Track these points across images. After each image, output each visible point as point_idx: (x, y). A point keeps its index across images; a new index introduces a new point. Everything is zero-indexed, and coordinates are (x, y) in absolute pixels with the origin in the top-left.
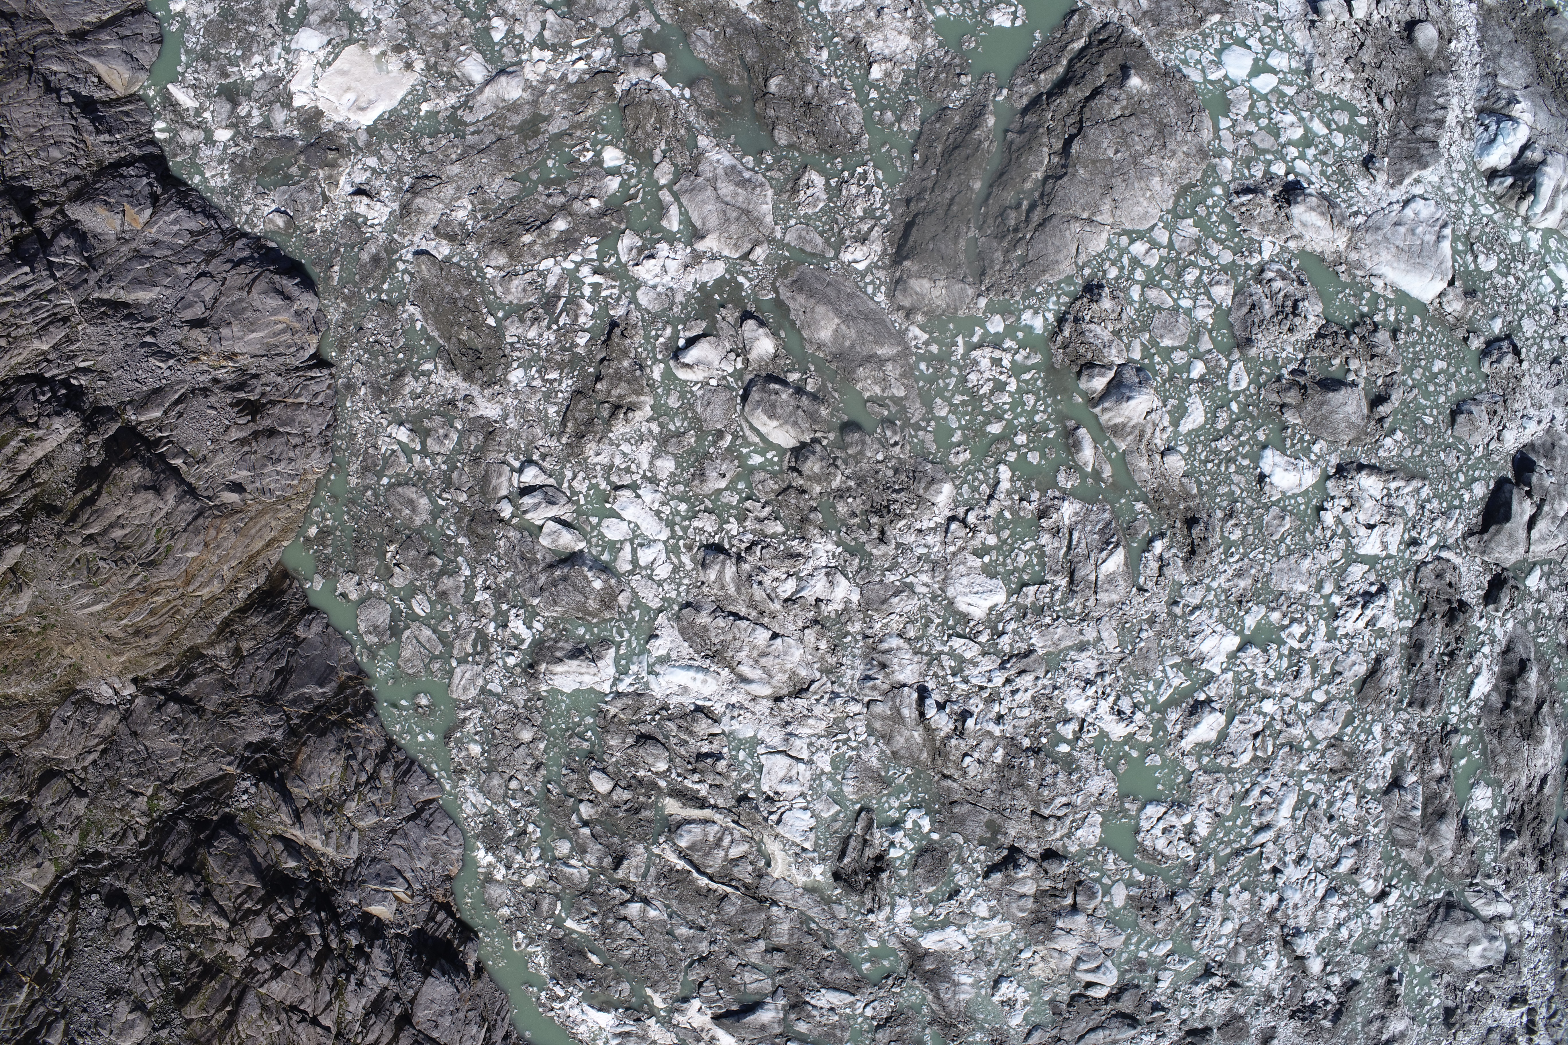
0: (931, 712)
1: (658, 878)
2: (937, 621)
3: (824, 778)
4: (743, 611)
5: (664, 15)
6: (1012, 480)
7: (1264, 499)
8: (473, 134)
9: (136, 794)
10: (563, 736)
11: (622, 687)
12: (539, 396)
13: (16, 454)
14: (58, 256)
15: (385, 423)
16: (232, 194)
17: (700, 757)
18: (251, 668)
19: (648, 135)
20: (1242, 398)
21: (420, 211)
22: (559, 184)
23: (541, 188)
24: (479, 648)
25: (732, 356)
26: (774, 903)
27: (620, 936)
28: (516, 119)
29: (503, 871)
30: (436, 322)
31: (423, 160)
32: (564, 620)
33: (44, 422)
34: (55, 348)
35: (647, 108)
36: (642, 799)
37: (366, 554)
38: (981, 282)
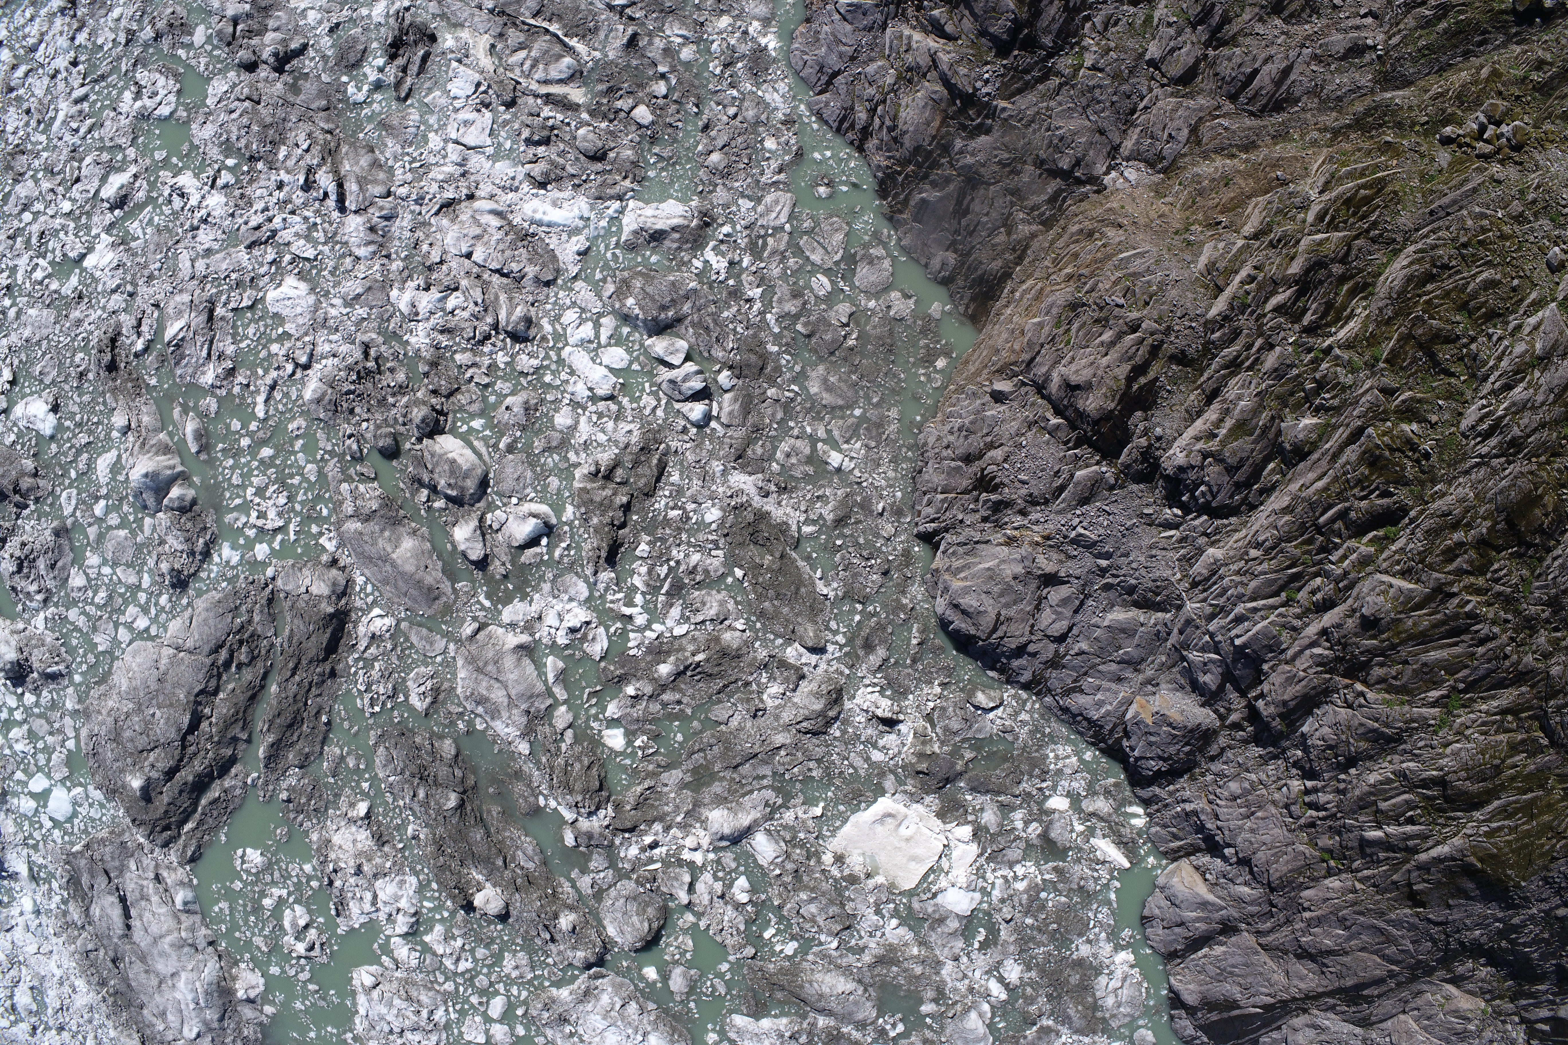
0: (332, 188)
1: (597, 29)
2: (325, 273)
3: (436, 126)
4: (496, 279)
5: (567, 887)
6: (255, 404)
7: (55, 390)
8: (764, 777)
9: (1094, 68)
10: (679, 158)
11: (616, 205)
12: (688, 493)
13: (1221, 420)
14: (1211, 661)
15: (857, 473)
16: (1044, 735)
17: (546, 141)
18: (994, 215)
19: (579, 759)
20: (67, 482)
21: (817, 695)
22: (670, 714)
23: (689, 711)
24: (760, 242)
25: (495, 526)
26: (491, 11)
28: (717, 788)
29: (751, 30)
30: (799, 575)
31: (818, 752)
32: (670, 270)
33: (1196, 460)
34: (1201, 551)
35: (578, 786)
36: (605, 101)
37: (880, 338)
38: (272, 592)
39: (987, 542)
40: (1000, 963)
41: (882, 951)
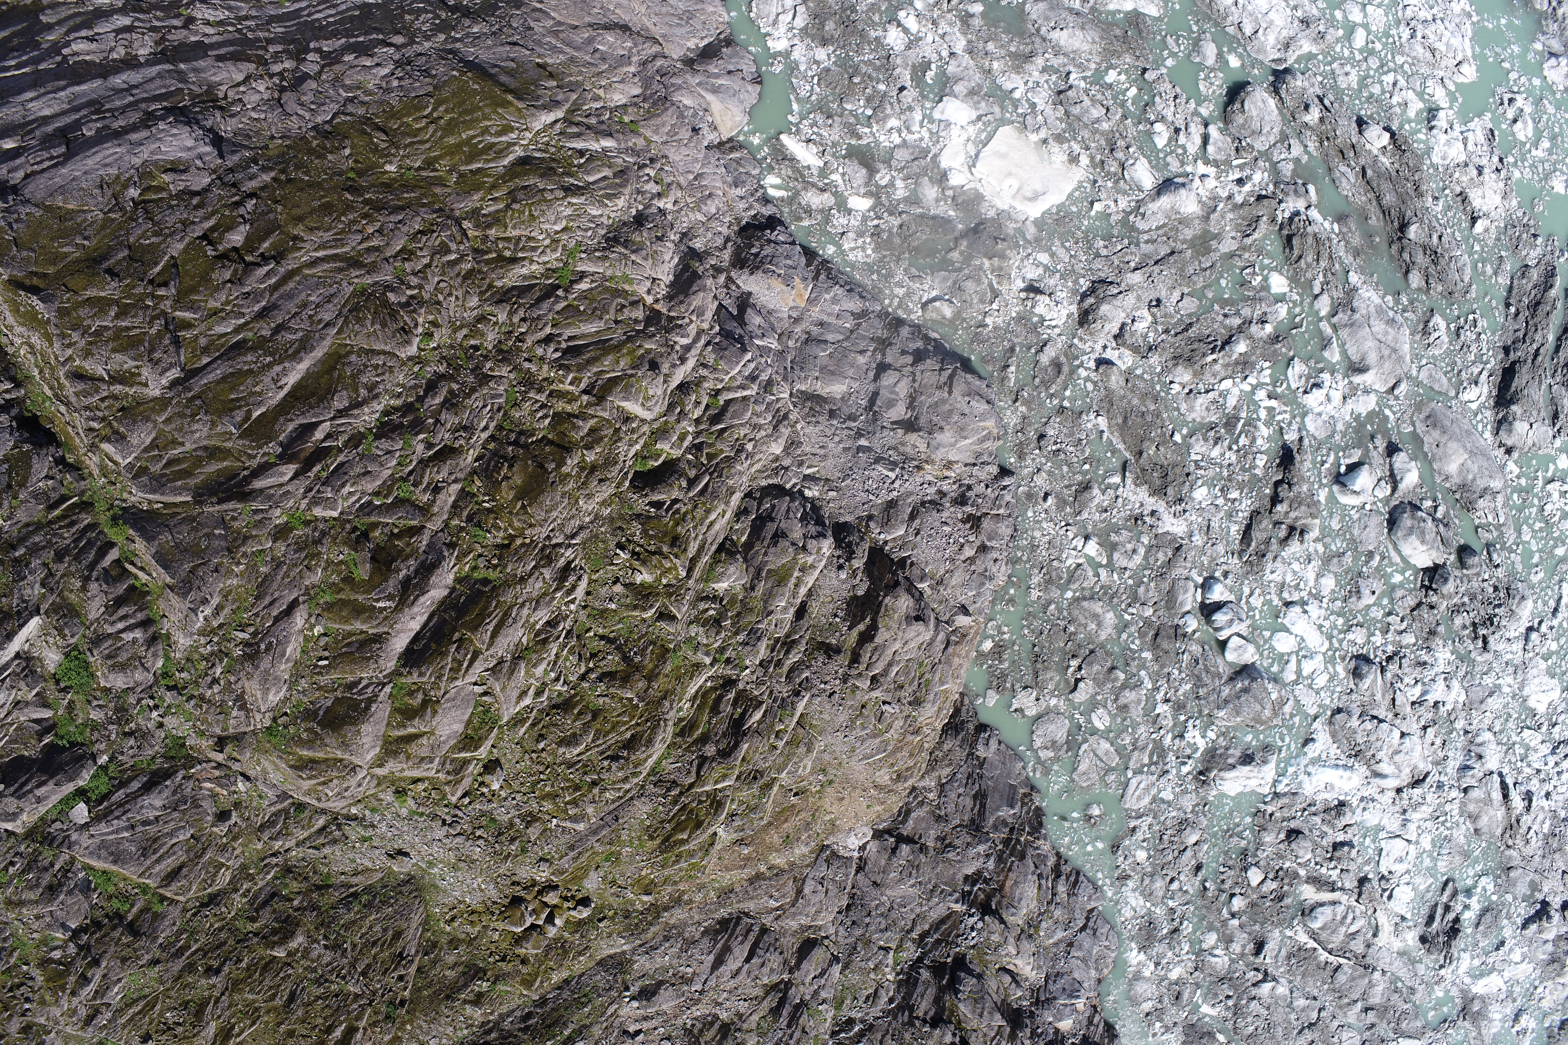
1: (1288, 958)
3: (1425, 856)
4: (1383, 714)
5: (1311, 147)
8: (1147, 242)
9: (886, 950)
11: (1281, 788)
14: (760, 339)
17: (1336, 846)
18: (953, 796)
19: (1309, 266)
21: (1104, 318)
22: (1232, 306)
23: (1216, 307)
25: (1383, 483)
26: (1375, 969)
27: (1249, 1014)
28: (1188, 233)
30: (1123, 435)
31: (1098, 264)
32: (1235, 729)
33: (812, 544)
34: (786, 449)
35: (1310, 240)
36: (1286, 888)
37: (1047, 668)
38: (1554, 424)
39: (966, 465)
40: (908, 47)
41: (1028, 67)
